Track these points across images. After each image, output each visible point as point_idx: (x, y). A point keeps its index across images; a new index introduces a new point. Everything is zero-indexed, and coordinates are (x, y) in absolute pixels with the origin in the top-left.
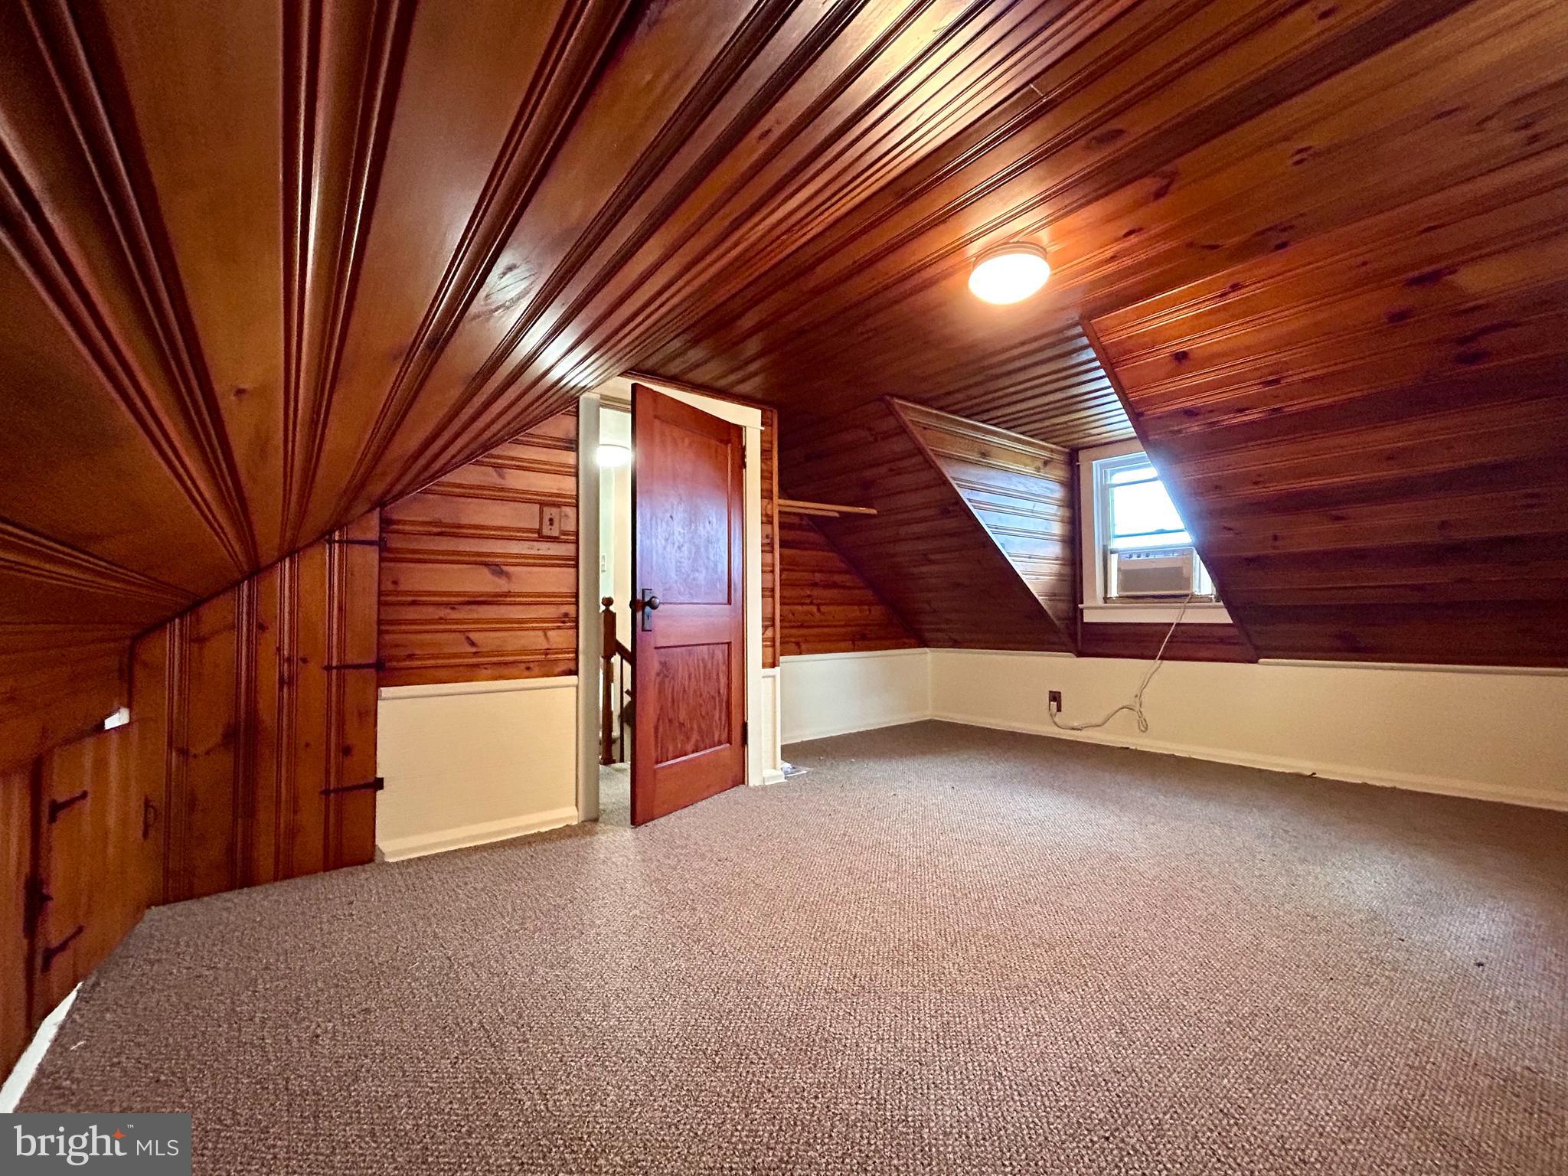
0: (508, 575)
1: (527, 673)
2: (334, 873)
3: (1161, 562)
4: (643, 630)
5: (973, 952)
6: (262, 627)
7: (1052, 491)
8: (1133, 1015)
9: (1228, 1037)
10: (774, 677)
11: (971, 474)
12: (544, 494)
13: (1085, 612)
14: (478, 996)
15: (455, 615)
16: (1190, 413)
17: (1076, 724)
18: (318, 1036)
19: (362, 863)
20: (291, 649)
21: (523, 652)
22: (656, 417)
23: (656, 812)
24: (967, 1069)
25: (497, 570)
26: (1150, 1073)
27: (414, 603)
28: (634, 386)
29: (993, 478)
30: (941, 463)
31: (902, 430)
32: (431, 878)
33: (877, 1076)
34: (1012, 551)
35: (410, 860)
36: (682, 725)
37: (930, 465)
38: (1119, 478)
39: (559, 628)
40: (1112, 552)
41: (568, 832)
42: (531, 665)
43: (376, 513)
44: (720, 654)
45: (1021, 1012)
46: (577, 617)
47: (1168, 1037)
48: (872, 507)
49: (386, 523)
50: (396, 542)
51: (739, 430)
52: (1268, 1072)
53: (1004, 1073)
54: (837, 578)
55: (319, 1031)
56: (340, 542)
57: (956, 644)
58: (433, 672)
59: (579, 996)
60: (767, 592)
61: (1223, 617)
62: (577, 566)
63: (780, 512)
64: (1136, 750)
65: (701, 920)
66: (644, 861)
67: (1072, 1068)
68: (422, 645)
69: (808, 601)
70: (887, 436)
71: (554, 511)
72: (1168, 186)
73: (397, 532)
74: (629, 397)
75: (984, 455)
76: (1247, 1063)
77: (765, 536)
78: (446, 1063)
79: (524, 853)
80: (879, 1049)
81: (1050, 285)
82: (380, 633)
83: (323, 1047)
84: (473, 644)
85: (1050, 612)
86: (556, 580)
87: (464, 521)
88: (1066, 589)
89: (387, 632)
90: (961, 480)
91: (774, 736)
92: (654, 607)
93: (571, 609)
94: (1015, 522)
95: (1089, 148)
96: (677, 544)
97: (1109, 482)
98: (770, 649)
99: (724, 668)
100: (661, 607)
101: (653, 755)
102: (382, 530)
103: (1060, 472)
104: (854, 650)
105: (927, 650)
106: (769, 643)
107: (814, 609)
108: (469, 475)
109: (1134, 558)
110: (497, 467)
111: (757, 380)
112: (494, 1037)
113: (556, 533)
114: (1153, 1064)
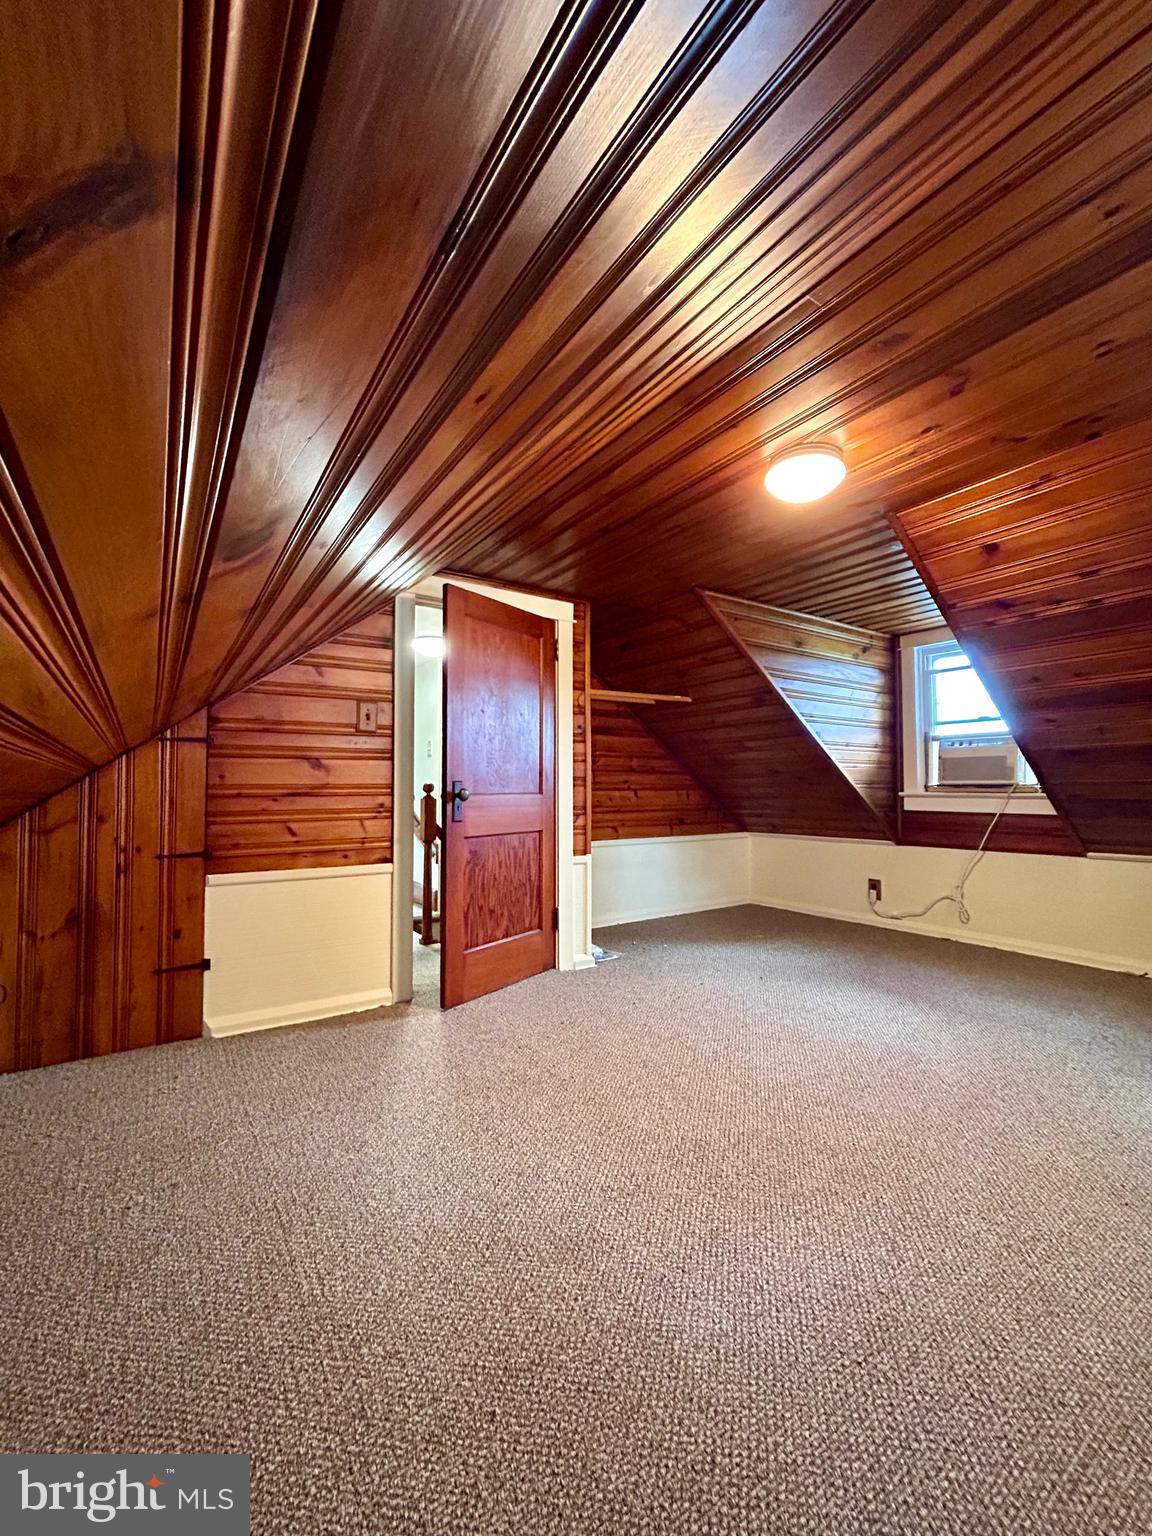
0: (327, 769)
1: (343, 861)
2: (165, 1047)
3: (983, 750)
4: (453, 821)
5: (754, 1155)
6: (101, 820)
7: (871, 677)
8: (908, 1232)
9: (1005, 1263)
10: (585, 864)
11: (786, 662)
12: (360, 690)
13: (905, 799)
14: (276, 1176)
15: (275, 806)
16: (1003, 605)
17: (895, 913)
18: (129, 1208)
19: (191, 1038)
20: (126, 842)
21: (342, 840)
22: (466, 615)
23: (466, 995)
24: (728, 1279)
25: (316, 764)
26: (915, 1296)
27: (239, 795)
28: (446, 587)
29: (809, 667)
30: (751, 652)
31: (713, 621)
32: (250, 1055)
33: (639, 1281)
34: (829, 739)
35: (233, 1037)
36: (492, 912)
37: (741, 654)
38: (940, 664)
39: (375, 818)
40: (934, 739)
41: (382, 1013)
42: (349, 853)
43: (204, 713)
44: (530, 842)
45: (792, 1222)
46: (393, 808)
47: (941, 1259)
48: (686, 695)
49: (213, 721)
50: (221, 739)
51: (551, 623)
52: (1040, 1303)
53: (765, 1287)
54: (654, 763)
55: (131, 1203)
56: (172, 740)
57: (774, 829)
58: (252, 860)
59: (367, 1182)
60: (578, 781)
61: (1046, 808)
62: (392, 759)
63: (592, 700)
64: (957, 942)
65: (493, 1108)
66: (448, 1045)
67: (835, 1286)
68: (244, 835)
69: (626, 786)
70: (699, 626)
71: (371, 706)
72: (963, 384)
73: (222, 729)
74: (441, 596)
75: (799, 644)
76: (1019, 1292)
77: (577, 726)
78: (238, 1242)
79: (337, 1032)
80: (644, 1253)
81: (848, 481)
82: (207, 825)
83: (132, 1219)
84: (293, 833)
85: (868, 801)
86: (372, 772)
87: (286, 718)
88: (886, 775)
89: (214, 823)
90: (774, 670)
91: (586, 921)
92: (463, 799)
93: (385, 800)
94: (833, 710)
95: (875, 351)
96: (487, 737)
97: (931, 668)
98: (581, 837)
99: (533, 856)
100: (471, 798)
101: (463, 941)
102: (209, 727)
103: (880, 658)
104: (671, 835)
105: (746, 834)
106: (580, 831)
107: (631, 794)
108: (292, 674)
109: (957, 745)
110: (317, 666)
111: (569, 575)
112: (285, 1218)
113: (372, 727)
114: (920, 1287)
